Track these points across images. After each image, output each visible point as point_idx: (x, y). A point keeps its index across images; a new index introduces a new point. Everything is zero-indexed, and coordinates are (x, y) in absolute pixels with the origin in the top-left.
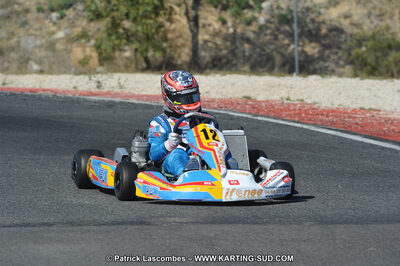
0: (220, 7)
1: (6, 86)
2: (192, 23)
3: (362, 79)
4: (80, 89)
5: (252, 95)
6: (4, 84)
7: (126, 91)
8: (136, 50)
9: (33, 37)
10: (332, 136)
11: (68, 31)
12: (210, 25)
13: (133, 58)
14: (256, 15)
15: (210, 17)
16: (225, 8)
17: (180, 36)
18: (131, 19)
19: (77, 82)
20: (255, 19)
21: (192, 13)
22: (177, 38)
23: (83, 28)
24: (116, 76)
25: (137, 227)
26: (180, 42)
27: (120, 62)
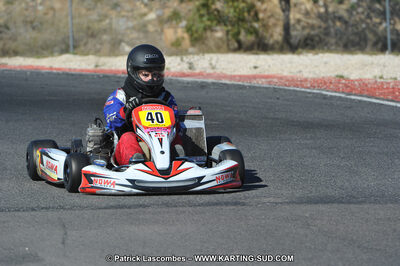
1: (98, 68)
2: (283, 3)
4: (172, 70)
5: (345, 74)
6: (97, 66)
7: (218, 71)
8: (228, 32)
9: (125, 19)
11: (159, 12)
12: (302, 4)
13: (225, 38)
17: (272, 16)
19: (169, 63)
22: (269, 17)
23: (175, 9)
24: (208, 56)
26: (272, 21)
27: (211, 43)
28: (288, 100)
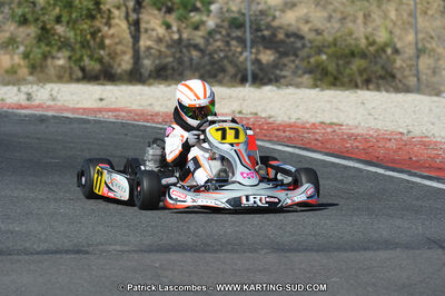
0: (164, 9)
2: (133, 28)
3: (322, 90)
4: (9, 101)
7: (59, 104)
8: (70, 58)
10: (290, 153)
12: (153, 30)
13: (67, 66)
14: (204, 18)
15: (153, 22)
16: (169, 11)
17: (120, 43)
18: (64, 23)
19: (5, 94)
20: (203, 23)
21: (133, 16)
22: (117, 44)
23: (12, 34)
24: (49, 86)
25: (73, 256)
26: (119, 48)
27: (52, 71)
28: (137, 137)
